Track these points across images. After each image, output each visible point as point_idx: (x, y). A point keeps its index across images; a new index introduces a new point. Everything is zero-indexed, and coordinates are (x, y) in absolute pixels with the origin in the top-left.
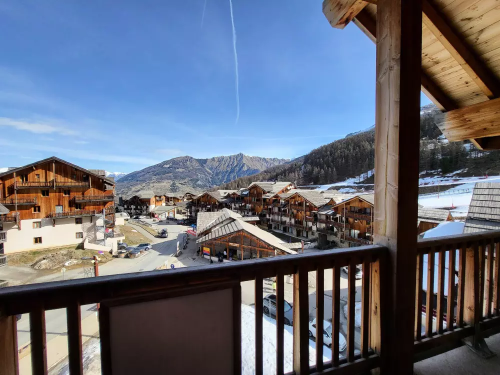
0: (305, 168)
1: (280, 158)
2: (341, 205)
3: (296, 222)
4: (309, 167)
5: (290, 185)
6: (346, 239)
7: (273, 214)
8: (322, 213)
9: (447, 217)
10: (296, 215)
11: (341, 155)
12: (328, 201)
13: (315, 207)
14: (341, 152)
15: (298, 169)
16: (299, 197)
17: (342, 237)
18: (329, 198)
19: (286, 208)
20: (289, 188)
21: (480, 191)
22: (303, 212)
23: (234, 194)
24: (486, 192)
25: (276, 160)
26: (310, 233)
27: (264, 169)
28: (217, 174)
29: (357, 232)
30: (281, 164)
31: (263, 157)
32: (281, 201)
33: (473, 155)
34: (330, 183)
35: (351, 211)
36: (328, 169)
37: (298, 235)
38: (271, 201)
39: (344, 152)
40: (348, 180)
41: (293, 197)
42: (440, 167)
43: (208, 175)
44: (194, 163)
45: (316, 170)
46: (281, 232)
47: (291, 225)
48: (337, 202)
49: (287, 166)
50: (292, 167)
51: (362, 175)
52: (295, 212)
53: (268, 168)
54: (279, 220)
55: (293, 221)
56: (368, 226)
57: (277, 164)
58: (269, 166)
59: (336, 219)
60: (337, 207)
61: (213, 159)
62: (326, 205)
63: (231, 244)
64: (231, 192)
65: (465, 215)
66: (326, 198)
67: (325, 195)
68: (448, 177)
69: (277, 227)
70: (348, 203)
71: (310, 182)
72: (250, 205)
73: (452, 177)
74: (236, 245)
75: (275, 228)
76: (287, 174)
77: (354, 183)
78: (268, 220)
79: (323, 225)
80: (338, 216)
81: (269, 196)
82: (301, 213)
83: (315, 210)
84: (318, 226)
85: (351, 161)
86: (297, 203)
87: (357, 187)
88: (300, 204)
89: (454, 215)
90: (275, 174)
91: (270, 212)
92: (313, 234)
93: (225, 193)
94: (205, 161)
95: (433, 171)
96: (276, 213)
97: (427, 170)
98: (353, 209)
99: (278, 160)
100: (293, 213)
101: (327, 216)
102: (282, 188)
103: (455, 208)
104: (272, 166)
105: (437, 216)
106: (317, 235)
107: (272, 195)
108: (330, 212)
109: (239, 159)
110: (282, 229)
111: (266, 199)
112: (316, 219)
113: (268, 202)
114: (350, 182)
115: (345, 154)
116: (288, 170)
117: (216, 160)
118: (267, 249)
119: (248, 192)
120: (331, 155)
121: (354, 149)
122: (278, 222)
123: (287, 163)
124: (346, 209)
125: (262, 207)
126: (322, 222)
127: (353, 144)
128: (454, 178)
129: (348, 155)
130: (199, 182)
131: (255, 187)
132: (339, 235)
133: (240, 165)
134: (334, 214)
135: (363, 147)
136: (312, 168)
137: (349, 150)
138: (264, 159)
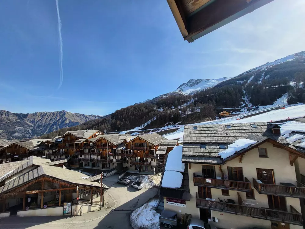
0: (112, 121)
1: (96, 115)
2: (130, 143)
3: (101, 158)
4: (114, 120)
5: (98, 132)
6: (133, 164)
7: (84, 154)
8: (119, 149)
9: (176, 143)
10: (102, 153)
11: (132, 114)
12: (122, 141)
13: (115, 145)
14: (132, 112)
15: (107, 122)
16: (104, 139)
17: (131, 163)
18: (123, 139)
19: (94, 149)
20: (97, 134)
21: (186, 130)
22: (106, 150)
23: (48, 142)
24: (188, 130)
25: (93, 116)
26: (111, 164)
27: (83, 122)
28: (39, 126)
29: (139, 158)
30: (96, 118)
31: (82, 114)
32: (90, 144)
33: (182, 116)
34: (127, 130)
35: (135, 146)
36: (125, 121)
37: (103, 167)
38: (82, 145)
39: (133, 112)
41: (99, 140)
42: (173, 121)
43: (28, 127)
44: (11, 118)
45: (118, 122)
46: (90, 167)
47: (98, 160)
48: (128, 141)
49: (101, 120)
50: (103, 121)
51: (143, 125)
52: (101, 150)
53: (86, 121)
54: (89, 158)
55: (99, 157)
56: (144, 153)
57: (93, 119)
58: (87, 120)
59: (127, 152)
60: (128, 144)
61: (35, 114)
62: (121, 143)
63: (29, 192)
64: (45, 140)
65: (182, 141)
66: (121, 139)
67: (121, 137)
68: (176, 125)
69: (87, 164)
70: (133, 141)
71: (115, 130)
72: (64, 150)
73: (177, 125)
74: (35, 192)
75: (86, 165)
76: (100, 125)
77: (139, 129)
78: (80, 160)
79: (120, 157)
80: (128, 149)
81: (80, 141)
82: (105, 151)
83: (115, 148)
84: (116, 159)
85: (137, 117)
86: (102, 144)
87: (140, 131)
88: (105, 145)
89: (179, 142)
90: (91, 125)
91: (81, 153)
92: (113, 164)
93: (39, 142)
94: (26, 115)
95: (170, 123)
96: (86, 154)
97: (169, 122)
98: (136, 144)
100: (99, 152)
101: (122, 151)
102: (92, 135)
103: (179, 139)
104: (89, 120)
105: (173, 144)
106: (116, 165)
107: (83, 140)
108: (124, 148)
109: (61, 115)
110: (91, 165)
111: (78, 143)
112: (115, 154)
113: (80, 146)
114: (137, 129)
116: (100, 122)
117: (39, 115)
118: (69, 187)
119: (62, 139)
120: (127, 113)
121: (138, 111)
122: (88, 160)
123: (100, 118)
124: (133, 144)
125: (75, 150)
126: (119, 155)
127: (137, 108)
128: (178, 125)
129: (135, 114)
130: (16, 134)
131: (69, 135)
132: (129, 162)
133: (63, 119)
134: (126, 149)
135: (142, 110)
136: (116, 121)
137: (136, 112)
138: (84, 115)
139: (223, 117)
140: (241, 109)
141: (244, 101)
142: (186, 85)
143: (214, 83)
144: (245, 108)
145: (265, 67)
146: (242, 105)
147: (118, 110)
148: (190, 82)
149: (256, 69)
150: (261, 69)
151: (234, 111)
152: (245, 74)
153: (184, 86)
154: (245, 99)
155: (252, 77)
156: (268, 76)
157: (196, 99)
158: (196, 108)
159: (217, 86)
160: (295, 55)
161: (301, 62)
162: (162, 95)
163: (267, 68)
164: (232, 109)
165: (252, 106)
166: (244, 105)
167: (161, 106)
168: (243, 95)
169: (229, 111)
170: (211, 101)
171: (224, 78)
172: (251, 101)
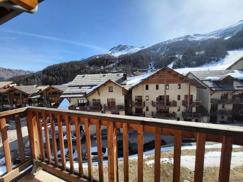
4: (45, 76)
5: (13, 83)
8: (34, 97)
10: (16, 102)
13: (29, 95)
22: (21, 99)
25: (22, 71)
30: (27, 74)
40: (69, 83)
45: (50, 77)
50: (33, 76)
52: (15, 100)
57: (23, 74)
58: (15, 75)
79: (37, 104)
80: (43, 97)
85: (69, 73)
98: (51, 93)
99: (24, 71)
101: (38, 99)
104: (18, 75)
108: (39, 96)
112: (30, 102)
115: (66, 70)
116: (30, 77)
121: (71, 68)
123: (31, 73)
127: (70, 65)
129: (68, 70)
134: (41, 97)
135: (75, 67)
136: (48, 77)
137: (69, 68)
138: (10, 70)
139: (136, 75)
140: (147, 71)
141: (150, 65)
142: (116, 48)
143: (136, 50)
144: (150, 70)
145: (168, 42)
146: (149, 67)
147: (50, 66)
148: (119, 46)
149: (163, 43)
150: (166, 43)
151: (143, 71)
152: (156, 45)
153: (114, 49)
154: (151, 63)
155: (159, 49)
156: (168, 49)
157: (120, 61)
158: (119, 68)
159: (138, 52)
160: (184, 37)
161: (186, 43)
162: (96, 56)
163: (168, 43)
164: (143, 70)
165: (154, 69)
166: (150, 67)
167: (93, 65)
168: (151, 60)
169: (140, 71)
170: (130, 63)
171: (143, 47)
172: (154, 66)
